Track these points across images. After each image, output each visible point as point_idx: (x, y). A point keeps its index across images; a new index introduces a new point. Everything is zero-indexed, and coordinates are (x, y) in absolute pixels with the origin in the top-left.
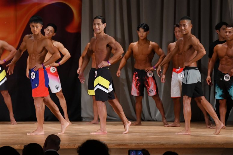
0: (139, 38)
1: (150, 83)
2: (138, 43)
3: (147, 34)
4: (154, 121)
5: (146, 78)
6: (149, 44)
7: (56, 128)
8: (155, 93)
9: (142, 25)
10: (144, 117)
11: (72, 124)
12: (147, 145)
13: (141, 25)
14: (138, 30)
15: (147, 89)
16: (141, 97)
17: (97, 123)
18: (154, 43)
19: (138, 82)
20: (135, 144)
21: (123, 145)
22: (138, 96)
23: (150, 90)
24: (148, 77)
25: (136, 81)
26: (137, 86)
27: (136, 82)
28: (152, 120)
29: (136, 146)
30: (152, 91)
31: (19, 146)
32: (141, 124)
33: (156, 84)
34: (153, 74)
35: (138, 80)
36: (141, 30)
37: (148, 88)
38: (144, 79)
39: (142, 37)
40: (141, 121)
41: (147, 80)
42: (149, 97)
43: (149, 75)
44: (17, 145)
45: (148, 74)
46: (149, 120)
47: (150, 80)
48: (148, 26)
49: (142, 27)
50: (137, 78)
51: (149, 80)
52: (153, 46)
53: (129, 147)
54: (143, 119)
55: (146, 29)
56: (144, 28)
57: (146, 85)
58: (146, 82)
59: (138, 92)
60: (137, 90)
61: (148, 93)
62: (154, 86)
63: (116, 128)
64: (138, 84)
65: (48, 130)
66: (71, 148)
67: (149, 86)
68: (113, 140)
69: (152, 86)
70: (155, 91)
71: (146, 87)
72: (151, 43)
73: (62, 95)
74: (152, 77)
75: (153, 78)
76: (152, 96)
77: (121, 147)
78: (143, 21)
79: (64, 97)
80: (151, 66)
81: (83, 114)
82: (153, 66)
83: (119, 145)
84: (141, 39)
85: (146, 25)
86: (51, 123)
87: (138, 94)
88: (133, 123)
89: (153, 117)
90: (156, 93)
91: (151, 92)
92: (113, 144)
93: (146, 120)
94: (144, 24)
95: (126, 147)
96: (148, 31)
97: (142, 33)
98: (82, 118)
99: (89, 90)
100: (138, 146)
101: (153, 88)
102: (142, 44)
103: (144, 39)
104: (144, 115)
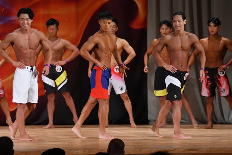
0: (209, 33)
1: (222, 82)
2: (209, 39)
3: (218, 29)
4: (227, 123)
5: (217, 76)
6: (221, 40)
7: (121, 132)
8: (227, 93)
9: (213, 19)
10: (217, 120)
11: (138, 127)
12: (220, 150)
13: (211, 19)
14: (209, 25)
15: (218, 89)
16: (212, 97)
17: (166, 126)
18: (226, 39)
19: (209, 81)
20: (206, 150)
21: (193, 150)
22: (209, 96)
23: (222, 90)
24: (219, 76)
25: (206, 80)
26: (208, 86)
27: (207, 82)
28: (226, 123)
29: (207, 151)
30: (225, 91)
31: (82, 151)
32: (213, 127)
33: (228, 83)
34: (224, 72)
35: (208, 79)
36: (212, 24)
37: (220, 87)
38: (215, 78)
39: (213, 32)
40: (213, 124)
41: (219, 79)
42: (221, 97)
43: (221, 74)
44: (80, 151)
45: (219, 73)
46: (222, 122)
47: (222, 79)
48: (220, 20)
49: (213, 21)
50: (208, 77)
51: (220, 79)
52: (225, 41)
53: (200, 153)
54: (215, 121)
55: (218, 23)
56: (214, 23)
57: (218, 85)
58: (217, 81)
59: (209, 92)
60: (208, 90)
61: (220, 94)
62: (226, 86)
63: (186, 131)
64: (209, 84)
65: (112, 134)
66: (137, 153)
67: (221, 85)
68: (183, 145)
69: (224, 86)
70: (228, 90)
71: (218, 87)
72: (223, 39)
73: (127, 96)
74: (224, 75)
75: (226, 76)
76: (225, 97)
77: (192, 153)
78: (215, 15)
79: (129, 98)
80: (223, 64)
81: (150, 117)
82: (226, 64)
83: (189, 150)
84: (212, 35)
85: (217, 19)
86: (116, 127)
87: (208, 94)
88: (204, 126)
89: (226, 120)
90: (229, 93)
91: (224, 93)
92: (183, 149)
93: (218, 122)
94: (215, 18)
95: (197, 153)
96: (219, 26)
97: (213, 28)
98: (149, 121)
99: (155, 91)
100: (210, 151)
101: (225, 88)
102: (213, 40)
103: (215, 35)
104: (216, 118)
